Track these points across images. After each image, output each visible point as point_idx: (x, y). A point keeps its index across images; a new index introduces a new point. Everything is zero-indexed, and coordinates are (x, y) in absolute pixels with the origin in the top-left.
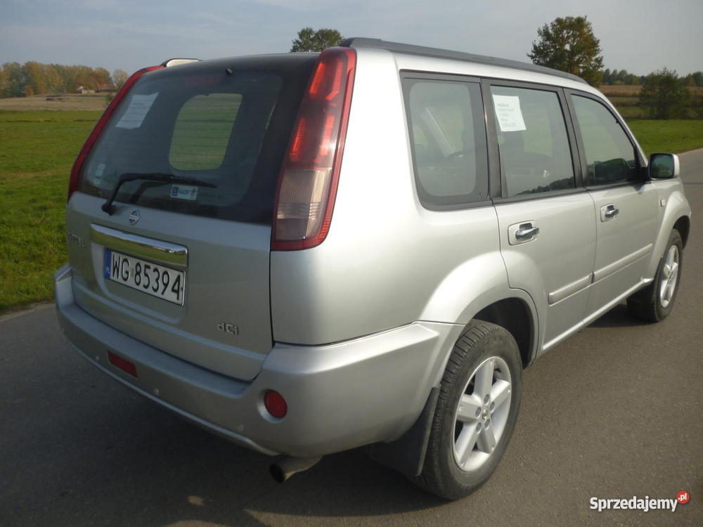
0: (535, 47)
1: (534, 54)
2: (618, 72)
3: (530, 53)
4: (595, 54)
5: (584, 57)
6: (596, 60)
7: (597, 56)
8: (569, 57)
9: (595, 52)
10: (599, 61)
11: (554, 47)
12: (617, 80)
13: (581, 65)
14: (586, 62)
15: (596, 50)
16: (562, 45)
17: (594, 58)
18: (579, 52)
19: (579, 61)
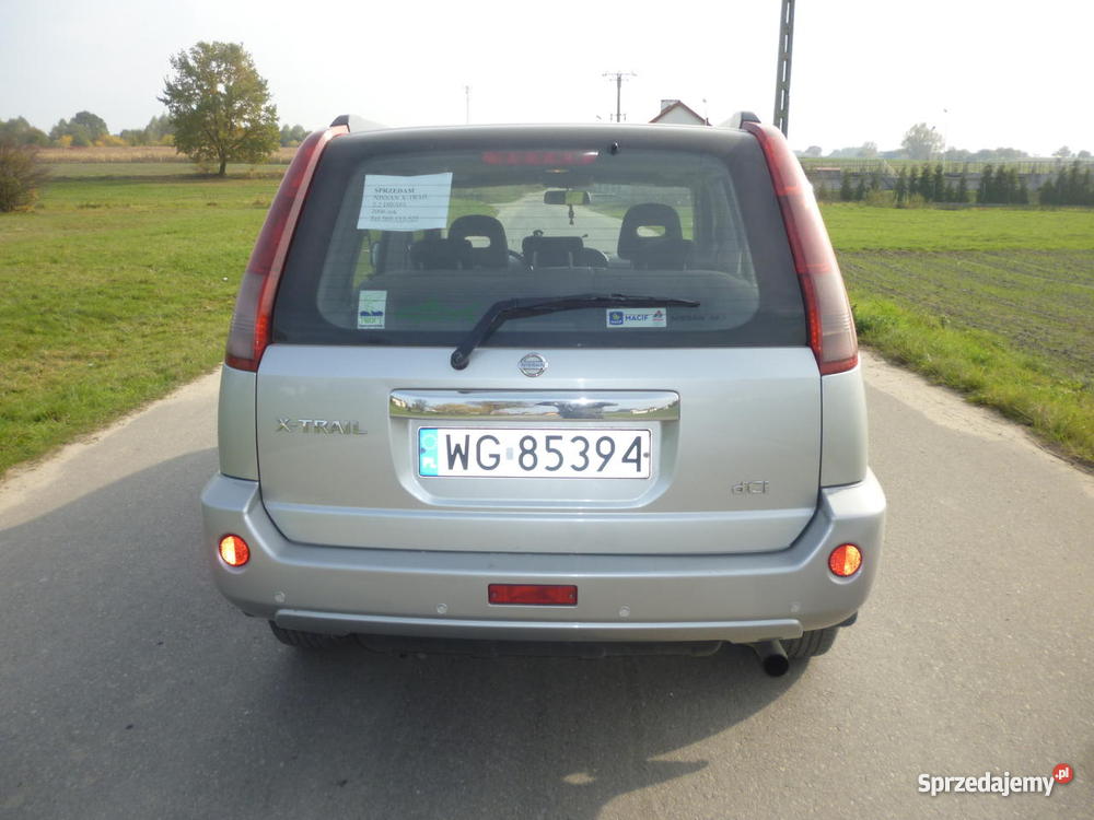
0: (168, 85)
1: (168, 98)
2: (291, 127)
3: (163, 96)
4: (263, 101)
5: (250, 105)
6: (267, 110)
7: (268, 104)
8: (226, 105)
9: (263, 98)
10: (271, 111)
11: (200, 87)
12: (291, 140)
13: (246, 116)
14: (253, 111)
15: (265, 95)
16: (212, 85)
17: (263, 107)
18: (241, 97)
19: (241, 112)
